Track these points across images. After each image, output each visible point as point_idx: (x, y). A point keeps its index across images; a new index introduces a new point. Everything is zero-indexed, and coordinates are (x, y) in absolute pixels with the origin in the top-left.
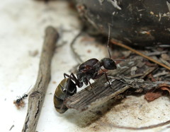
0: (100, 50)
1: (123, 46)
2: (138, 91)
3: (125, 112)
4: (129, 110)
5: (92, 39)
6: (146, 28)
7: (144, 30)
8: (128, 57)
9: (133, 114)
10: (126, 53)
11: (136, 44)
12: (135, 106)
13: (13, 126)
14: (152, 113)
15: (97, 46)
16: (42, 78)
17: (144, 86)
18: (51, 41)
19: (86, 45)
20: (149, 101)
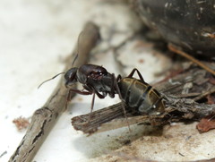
0: (157, 61)
1: (184, 54)
2: (186, 116)
3: (164, 144)
4: (171, 141)
5: (150, 45)
6: (210, 29)
7: (207, 32)
8: (187, 70)
9: (174, 147)
10: (186, 65)
11: (200, 52)
12: (180, 138)
13: (6, 152)
14: (201, 147)
15: (154, 55)
16: (59, 90)
17: (194, 110)
18: (86, 43)
19: (140, 52)
20: (201, 132)
